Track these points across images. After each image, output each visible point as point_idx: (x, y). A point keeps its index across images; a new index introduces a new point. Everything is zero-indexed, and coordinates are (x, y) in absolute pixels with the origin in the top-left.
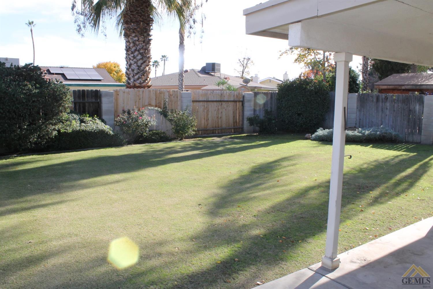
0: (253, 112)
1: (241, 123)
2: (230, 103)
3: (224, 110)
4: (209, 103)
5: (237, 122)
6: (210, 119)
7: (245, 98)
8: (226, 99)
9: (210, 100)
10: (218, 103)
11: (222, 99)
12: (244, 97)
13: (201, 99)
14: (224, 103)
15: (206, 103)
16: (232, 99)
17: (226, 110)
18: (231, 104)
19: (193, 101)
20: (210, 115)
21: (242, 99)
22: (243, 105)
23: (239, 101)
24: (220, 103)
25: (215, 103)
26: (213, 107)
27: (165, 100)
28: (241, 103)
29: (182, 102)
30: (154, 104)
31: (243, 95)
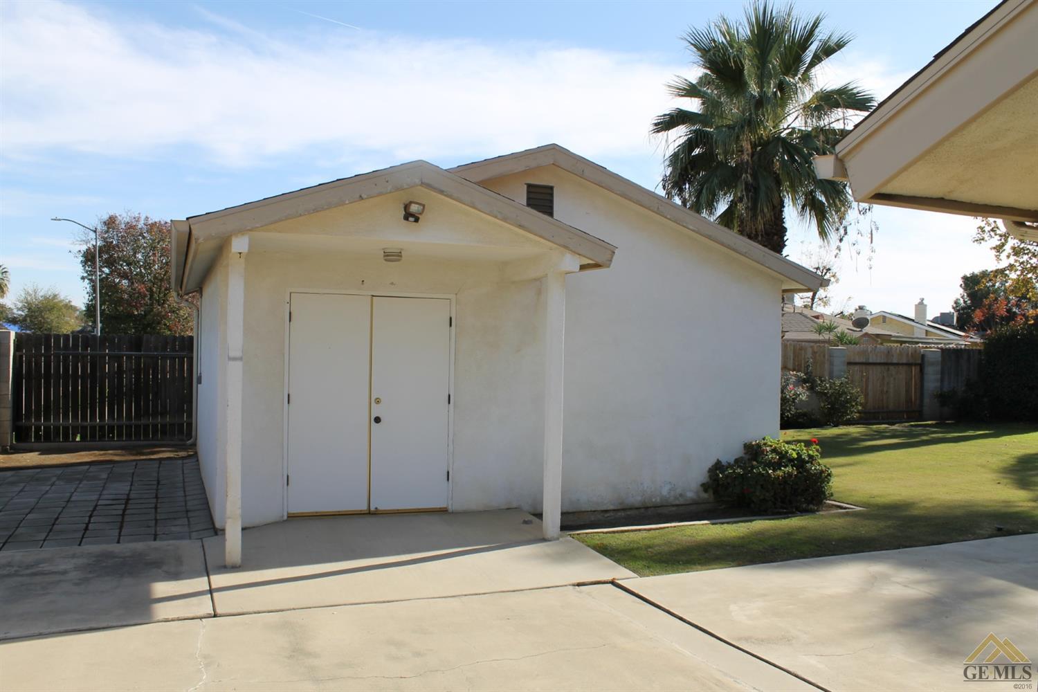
0: (939, 384)
1: (918, 402)
2: (901, 367)
3: (892, 379)
4: (870, 368)
5: (911, 402)
6: (870, 394)
7: (926, 359)
8: (895, 361)
9: (871, 361)
10: (883, 367)
11: (889, 361)
12: (923, 356)
13: (857, 360)
14: (892, 368)
15: (864, 367)
16: (904, 361)
17: (895, 379)
18: (903, 369)
19: (849, 364)
20: (870, 387)
21: (919, 362)
22: (922, 371)
23: (916, 365)
24: (886, 367)
25: (879, 368)
26: (875, 373)
27: (807, 360)
28: (918, 368)
29: (831, 364)
30: (791, 367)
31: (922, 353)
